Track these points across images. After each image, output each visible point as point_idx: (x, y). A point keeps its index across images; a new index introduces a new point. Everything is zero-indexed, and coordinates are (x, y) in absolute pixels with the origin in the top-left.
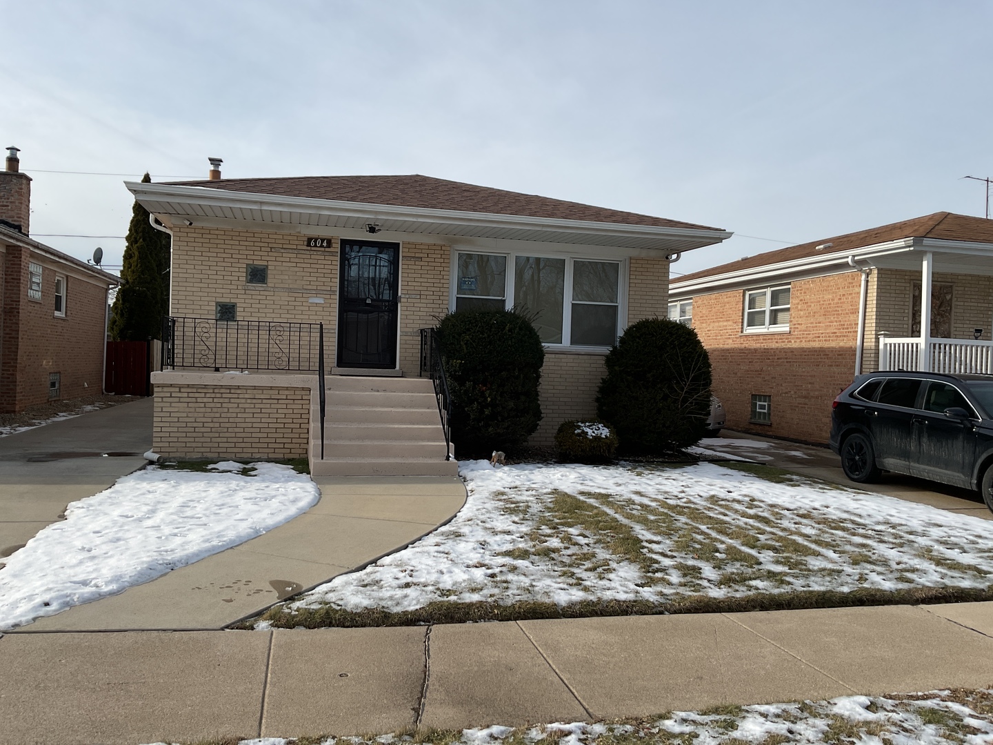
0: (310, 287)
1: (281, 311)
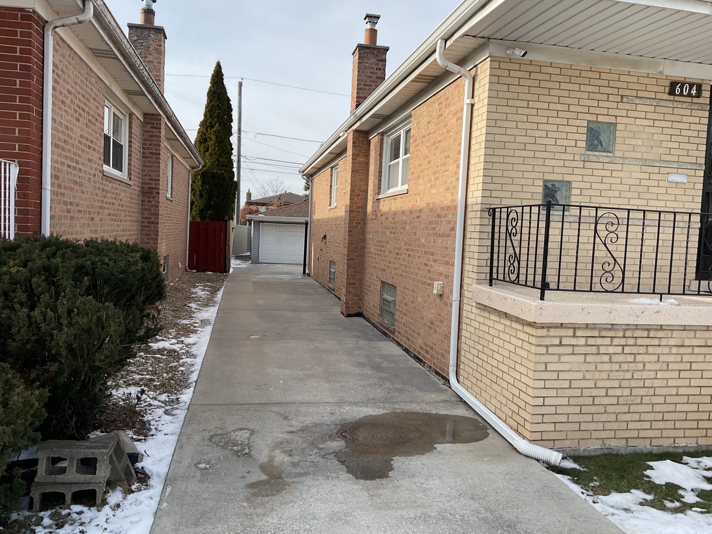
0: (669, 158)
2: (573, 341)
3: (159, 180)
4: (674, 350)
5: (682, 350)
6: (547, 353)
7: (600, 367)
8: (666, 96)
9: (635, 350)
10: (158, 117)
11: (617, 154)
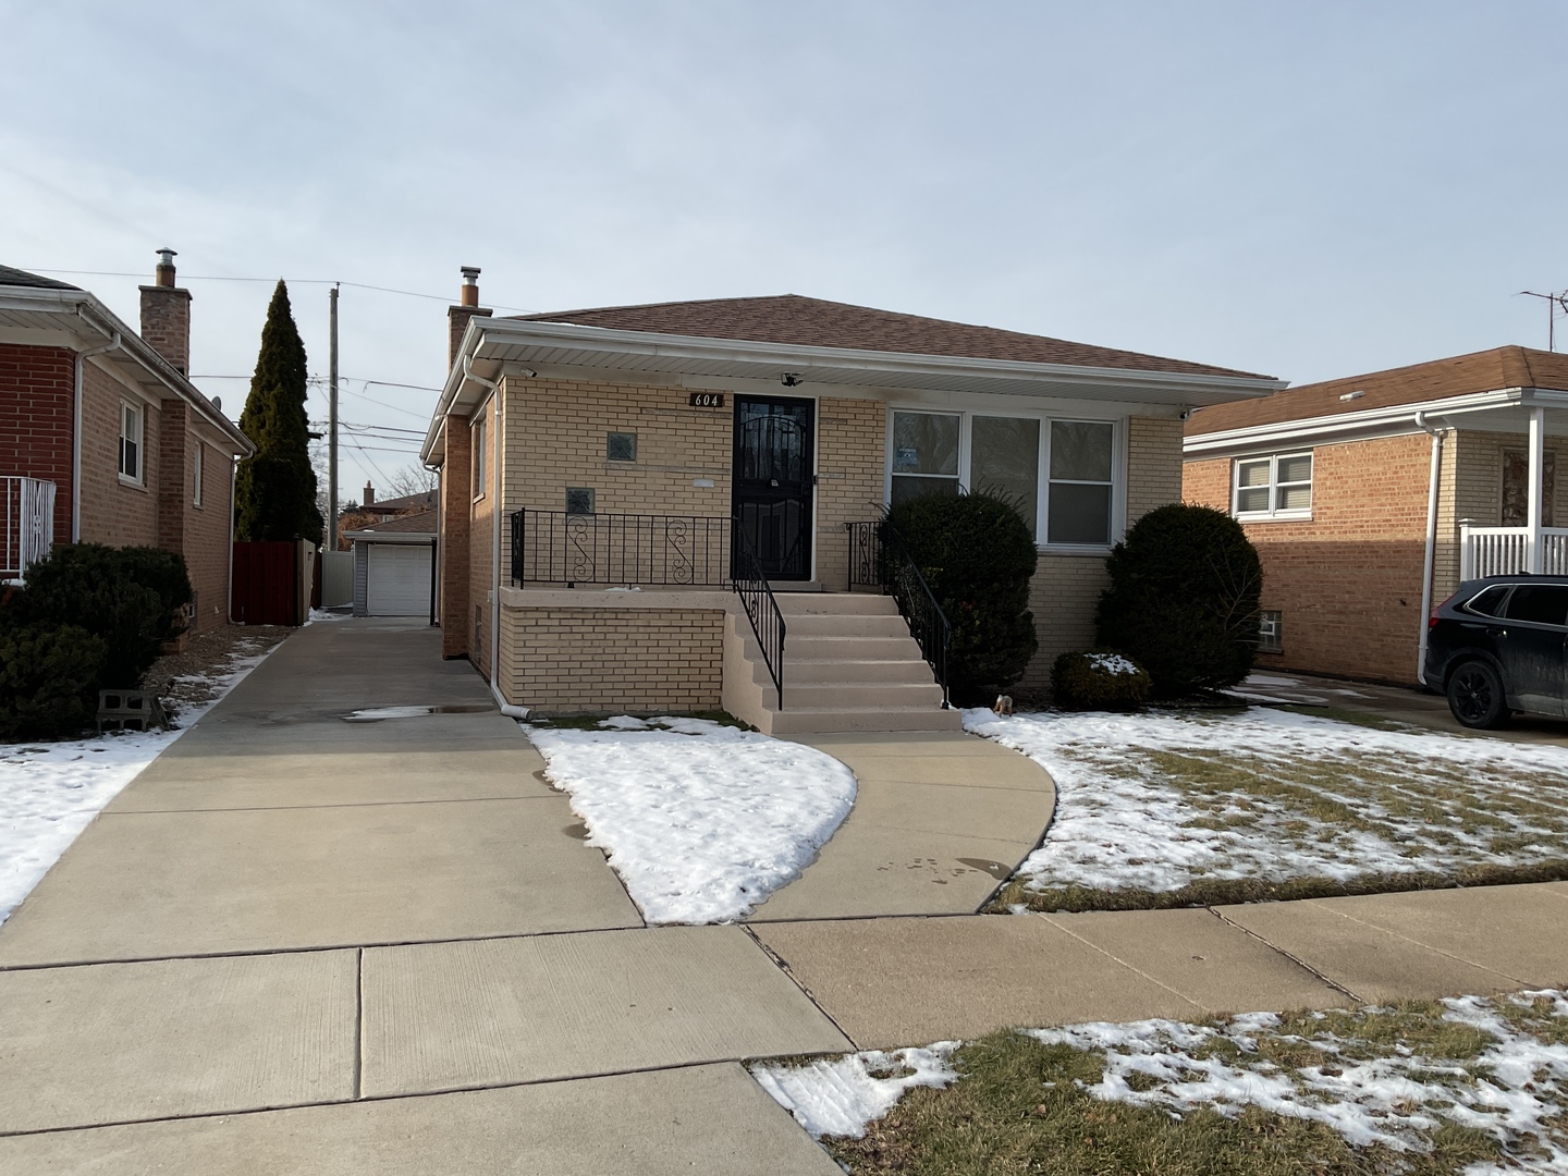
0: (694, 464)
1: (655, 500)
2: (548, 622)
3: (182, 485)
4: (641, 630)
5: (649, 630)
6: (525, 632)
7: (573, 644)
8: (688, 407)
9: (605, 629)
10: (181, 404)
11: (640, 462)
